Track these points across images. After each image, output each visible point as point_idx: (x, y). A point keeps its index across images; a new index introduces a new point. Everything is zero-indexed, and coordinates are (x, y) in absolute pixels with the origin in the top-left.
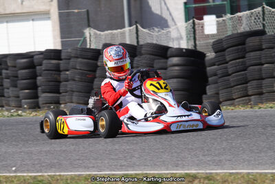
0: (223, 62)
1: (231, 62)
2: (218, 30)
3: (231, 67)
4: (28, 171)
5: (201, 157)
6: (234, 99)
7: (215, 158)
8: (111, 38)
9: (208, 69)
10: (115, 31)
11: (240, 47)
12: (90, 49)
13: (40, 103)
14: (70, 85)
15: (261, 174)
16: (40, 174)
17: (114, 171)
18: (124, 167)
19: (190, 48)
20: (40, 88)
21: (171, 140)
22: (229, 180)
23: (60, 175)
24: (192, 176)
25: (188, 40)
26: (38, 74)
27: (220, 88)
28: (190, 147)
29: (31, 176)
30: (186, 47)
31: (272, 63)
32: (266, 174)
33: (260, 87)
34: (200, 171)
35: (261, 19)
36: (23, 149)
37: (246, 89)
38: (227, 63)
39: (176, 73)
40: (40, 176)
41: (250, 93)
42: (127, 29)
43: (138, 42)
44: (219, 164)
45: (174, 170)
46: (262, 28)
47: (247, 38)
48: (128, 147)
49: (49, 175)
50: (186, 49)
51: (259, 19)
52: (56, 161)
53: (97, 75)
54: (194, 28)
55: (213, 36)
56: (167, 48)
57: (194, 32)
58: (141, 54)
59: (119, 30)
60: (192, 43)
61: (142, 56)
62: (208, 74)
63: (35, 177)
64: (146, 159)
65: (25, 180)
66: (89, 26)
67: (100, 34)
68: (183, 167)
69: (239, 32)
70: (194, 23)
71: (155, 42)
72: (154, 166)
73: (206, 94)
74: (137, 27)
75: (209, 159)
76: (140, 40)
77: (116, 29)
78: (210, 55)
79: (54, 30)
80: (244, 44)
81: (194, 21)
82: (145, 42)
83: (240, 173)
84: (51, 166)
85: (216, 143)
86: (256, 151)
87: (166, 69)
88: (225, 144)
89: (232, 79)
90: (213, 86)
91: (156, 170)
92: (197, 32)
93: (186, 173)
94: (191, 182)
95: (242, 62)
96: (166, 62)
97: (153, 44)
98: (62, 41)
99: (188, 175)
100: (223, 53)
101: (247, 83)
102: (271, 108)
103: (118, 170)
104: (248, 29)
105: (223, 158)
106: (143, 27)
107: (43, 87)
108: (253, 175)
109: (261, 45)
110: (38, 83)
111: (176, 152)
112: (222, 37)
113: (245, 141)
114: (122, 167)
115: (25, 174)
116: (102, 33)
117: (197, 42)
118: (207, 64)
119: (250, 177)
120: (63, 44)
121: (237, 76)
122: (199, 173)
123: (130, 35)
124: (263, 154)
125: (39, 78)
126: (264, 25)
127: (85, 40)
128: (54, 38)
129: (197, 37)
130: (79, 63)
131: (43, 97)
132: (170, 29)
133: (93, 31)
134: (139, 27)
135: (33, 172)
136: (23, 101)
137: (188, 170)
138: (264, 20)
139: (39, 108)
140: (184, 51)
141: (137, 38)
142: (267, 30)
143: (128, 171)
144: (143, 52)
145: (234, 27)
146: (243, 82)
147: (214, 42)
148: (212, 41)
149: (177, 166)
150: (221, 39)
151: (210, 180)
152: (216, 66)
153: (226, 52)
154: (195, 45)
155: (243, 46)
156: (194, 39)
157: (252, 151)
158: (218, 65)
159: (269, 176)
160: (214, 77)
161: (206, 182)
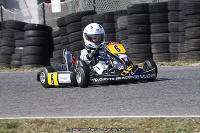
0: (66, 33)
1: (71, 34)
2: (62, 10)
3: (71, 37)
5: (47, 107)
7: (58, 107)
9: (54, 38)
11: (77, 23)
15: (91, 119)
19: (41, 23)
21: (26, 94)
22: (68, 124)
24: (41, 121)
25: (40, 18)
28: (40, 98)
30: (38, 23)
32: (94, 119)
34: (47, 117)
35: (93, 3)
38: (68, 34)
39: (30, 42)
43: (2, 19)
44: (61, 112)
45: (27, 116)
46: (93, 9)
47: (82, 16)
50: (38, 25)
51: (91, 2)
54: (43, 9)
56: (23, 24)
57: (43, 13)
58: (5, 28)
60: (42, 19)
61: (6, 30)
62: (54, 43)
64: (7, 108)
68: (34, 115)
69: (77, 12)
70: (43, 5)
71: (15, 19)
72: (13, 113)
73: (52, 57)
74: (1, 8)
75: (53, 108)
76: (3, 17)
78: (56, 29)
80: (80, 21)
81: (43, 4)
82: (8, 19)
83: (76, 119)
85: (59, 96)
86: (88, 102)
87: (23, 39)
88: (65, 96)
90: (58, 51)
91: (14, 117)
92: (46, 12)
93: (36, 119)
94: (39, 125)
95: (79, 34)
96: (23, 34)
97: (13, 21)
99: (37, 120)
100: (65, 27)
104: (83, 10)
105: (63, 107)
106: (6, 8)
108: (84, 120)
111: (29, 103)
112: (64, 15)
113: (80, 94)
117: (46, 19)
118: (53, 35)
119: (83, 121)
121: (75, 44)
122: (46, 119)
124: (93, 104)
126: (94, 7)
129: (46, 15)
134: (3, 8)
137: (38, 116)
138: (94, 3)
140: (36, 26)
141: (2, 16)
142: (97, 11)
144: (6, 26)
145: (73, 8)
147: (58, 19)
148: (57, 18)
149: (29, 114)
150: (64, 17)
151: (54, 124)
152: (60, 37)
153: (67, 27)
154: (45, 22)
155: (80, 22)
156: (44, 17)
157: (85, 102)
158: (62, 36)
159: (97, 120)
160: (58, 45)
161: (51, 125)
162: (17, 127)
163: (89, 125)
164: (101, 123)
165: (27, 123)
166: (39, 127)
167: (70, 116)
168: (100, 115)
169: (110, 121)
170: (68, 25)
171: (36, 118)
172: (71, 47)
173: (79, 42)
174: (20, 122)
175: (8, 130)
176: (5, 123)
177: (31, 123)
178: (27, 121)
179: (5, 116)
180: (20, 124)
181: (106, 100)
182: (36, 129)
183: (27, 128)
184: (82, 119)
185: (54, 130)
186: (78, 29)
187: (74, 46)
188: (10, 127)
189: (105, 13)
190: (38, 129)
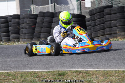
1: (97, 20)
2: (92, 5)
3: (97, 22)
4: (5, 70)
5: (83, 63)
6: (99, 37)
7: (90, 63)
8: (43, 9)
9: (87, 23)
10: (45, 6)
11: (101, 13)
12: (33, 14)
13: (11, 39)
14: (24, 31)
15: (110, 70)
16: (10, 71)
17: (44, 69)
18: (48, 68)
19: (79, 13)
20: (10, 32)
22: (96, 73)
23: (19, 72)
24: (79, 72)
25: (78, 10)
26: (9, 25)
27: (92, 32)
28: (78, 58)
29: (5, 72)
30: (77, 13)
31: (116, 20)
32: (112, 71)
33: (110, 31)
34: (83, 70)
36: (2, 60)
37: (104, 32)
38: (95, 20)
40: (10, 72)
41: (106, 34)
42: (50, 5)
43: (55, 11)
44: (91, 66)
45: (70, 69)
46: (111, 4)
47: (104, 9)
48: (50, 59)
49: (14, 72)
50: (77, 14)
52: (17, 65)
53: (36, 26)
54: (80, 4)
55: (89, 8)
57: (80, 6)
58: (56, 17)
59: (46, 6)
60: (80, 11)
62: (87, 25)
63: (7, 73)
64: (58, 64)
65: (3, 74)
66: (33, 4)
67: (38, 8)
68: (75, 68)
69: (101, 6)
70: (80, 2)
72: (62, 67)
74: (54, 4)
75: (86, 64)
77: (45, 5)
78: (88, 17)
79: (17, 6)
80: (103, 11)
82: (59, 11)
83: (101, 70)
84: (15, 68)
85: (90, 57)
86: (108, 60)
88: (94, 57)
89: (98, 27)
90: (89, 31)
91: (63, 69)
92: (82, 6)
93: (76, 70)
94: (78, 74)
95: (102, 20)
98: (20, 11)
99: (77, 71)
100: (94, 16)
101: (104, 29)
102: (115, 40)
103: (46, 69)
104: (105, 5)
105: (93, 63)
107: (12, 32)
109: (111, 12)
110: (10, 30)
111: (71, 61)
112: (93, 8)
113: (103, 56)
114: (47, 68)
115: (3, 71)
116: (39, 7)
117: (82, 11)
118: (86, 21)
119: (105, 72)
120: (21, 12)
121: (100, 26)
123: (51, 8)
124: (111, 61)
125: (10, 27)
126: (112, 3)
127: (31, 10)
128: (17, 9)
129: (82, 8)
130: (28, 21)
131: (12, 36)
132: (69, 5)
133: (34, 6)
134: (56, 4)
135: (7, 70)
136: (3, 38)
138: (112, 1)
139: (10, 41)
140: (76, 15)
141: (55, 9)
142: (113, 5)
143: (50, 69)
145: (99, 4)
146: (103, 29)
148: (89, 10)
149: (72, 67)
150: (93, 10)
151: (87, 73)
152: (90, 22)
155: (103, 13)
157: (106, 60)
158: (91, 21)
159: (114, 71)
160: (89, 27)
161: (85, 74)
162: (65, 75)
163: (109, 74)
164: (117, 73)
165: (70, 73)
167: (97, 69)
168: (116, 68)
169: (122, 72)
170: (96, 14)
172: (97, 28)
174: (66, 72)
175: (59, 77)
176: (57, 73)
177: (73, 73)
178: (71, 71)
179: (57, 69)
181: (119, 59)
182: (76, 76)
183: (71, 76)
184: (105, 70)
185: (87, 77)
186: (101, 17)
188: (60, 75)
189: (119, 6)
190: (78, 76)
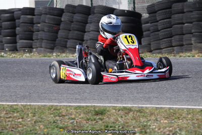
0: (155, 21)
1: (160, 22)
3: (160, 25)
5: (135, 95)
7: (146, 95)
9: (143, 25)
11: (168, 10)
12: (56, 8)
13: (18, 47)
15: (179, 109)
17: (70, 103)
19: (130, 10)
20: (18, 36)
22: (156, 113)
24: (128, 109)
25: (129, 4)
27: (152, 40)
30: (128, 9)
31: (191, 23)
32: (183, 109)
33: (181, 40)
37: (171, 42)
38: (157, 22)
40: (15, 105)
41: (173, 45)
43: (92, 4)
44: (148, 100)
45: (115, 104)
47: (173, 4)
50: (127, 11)
58: (94, 13)
60: (132, 5)
61: (95, 15)
62: (143, 30)
64: (94, 95)
68: (121, 103)
71: (104, 5)
73: (141, 44)
75: (141, 96)
78: (145, 15)
80: (171, 8)
89: (161, 34)
93: (124, 107)
94: (127, 113)
95: (169, 21)
97: (103, 6)
98: (35, 2)
99: (125, 108)
100: (154, 14)
101: (171, 37)
103: (74, 102)
109: (183, 9)
110: (17, 32)
111: (117, 90)
112: (154, 2)
117: (136, 6)
118: (142, 22)
119: (171, 111)
121: (164, 31)
122: (133, 107)
125: (18, 28)
127: (53, 1)
129: (136, 1)
131: (21, 42)
136: (5, 45)
139: (17, 50)
144: (95, 12)
146: (169, 36)
148: (147, 5)
149: (117, 101)
150: (154, 4)
151: (141, 112)
152: (149, 24)
153: (157, 14)
154: (134, 8)
155: (170, 10)
156: (134, 3)
158: (151, 23)
159: (185, 110)
160: (147, 32)
161: (138, 114)
162: (105, 114)
163: (177, 115)
164: (190, 114)
165: (114, 111)
166: (126, 115)
167: (158, 105)
168: (188, 105)
169: (199, 112)
170: (158, 12)
171: (124, 105)
173: (169, 29)
174: (108, 109)
175: (95, 117)
176: (92, 109)
177: (119, 111)
178: (114, 108)
179: (93, 102)
180: (108, 111)
181: (195, 90)
182: (123, 116)
183: (115, 116)
184: (170, 109)
185: (141, 119)
186: (168, 17)
187: (163, 34)
188: (97, 113)
190: (126, 116)
